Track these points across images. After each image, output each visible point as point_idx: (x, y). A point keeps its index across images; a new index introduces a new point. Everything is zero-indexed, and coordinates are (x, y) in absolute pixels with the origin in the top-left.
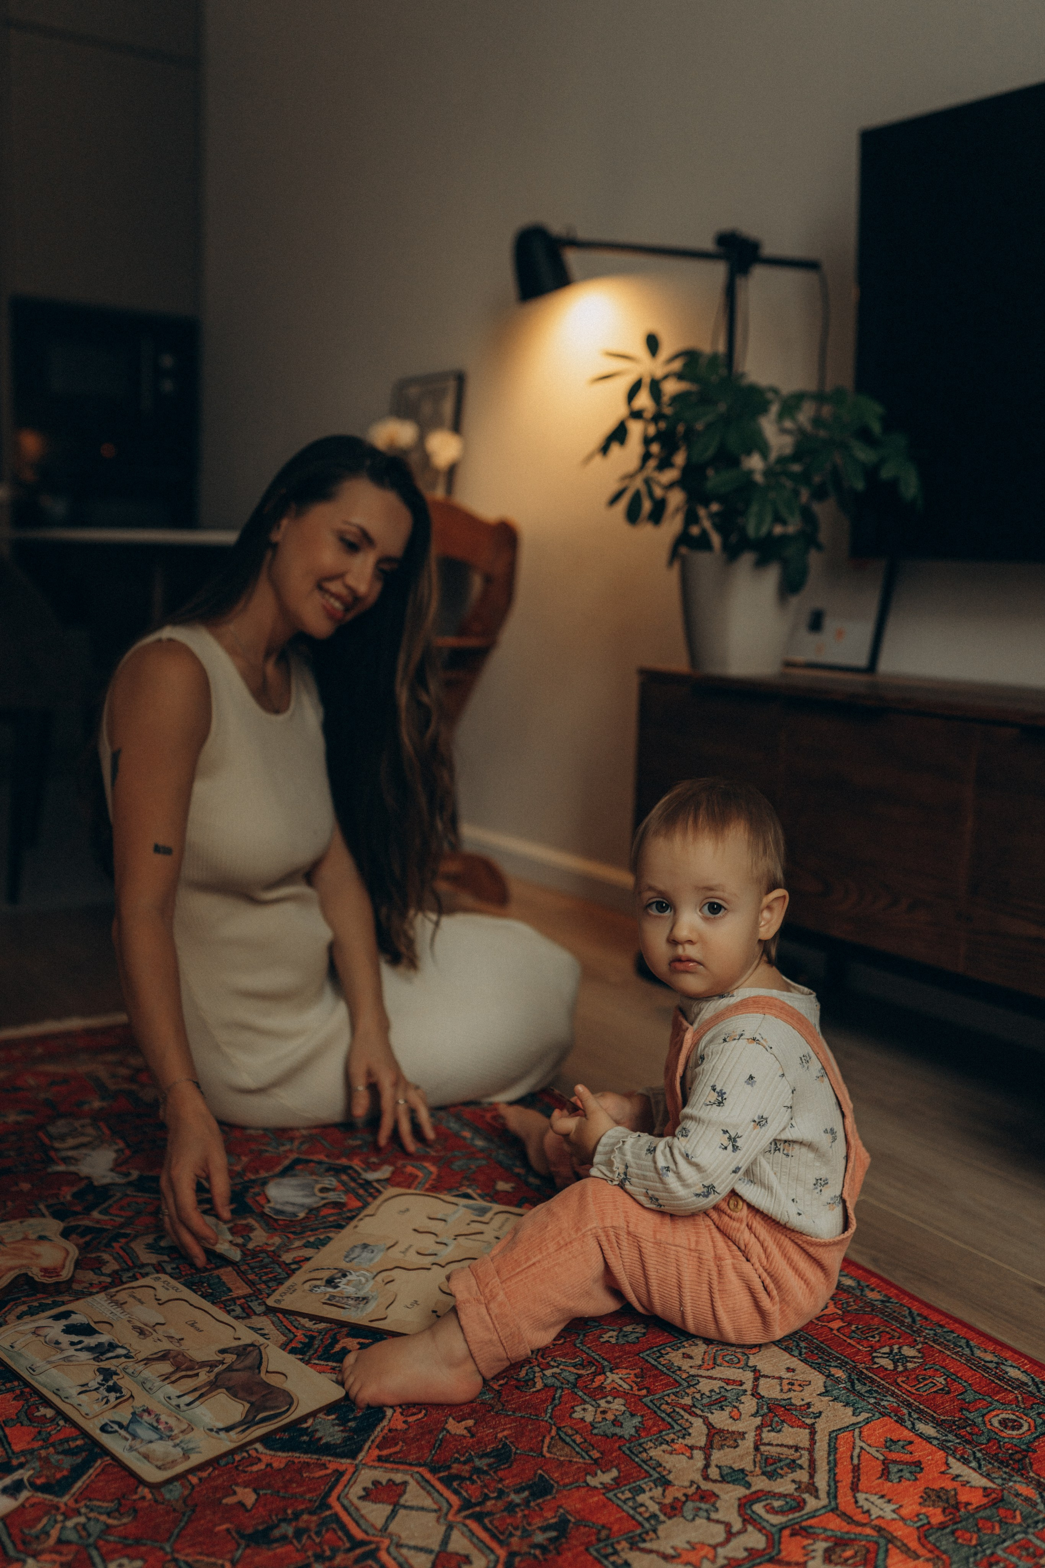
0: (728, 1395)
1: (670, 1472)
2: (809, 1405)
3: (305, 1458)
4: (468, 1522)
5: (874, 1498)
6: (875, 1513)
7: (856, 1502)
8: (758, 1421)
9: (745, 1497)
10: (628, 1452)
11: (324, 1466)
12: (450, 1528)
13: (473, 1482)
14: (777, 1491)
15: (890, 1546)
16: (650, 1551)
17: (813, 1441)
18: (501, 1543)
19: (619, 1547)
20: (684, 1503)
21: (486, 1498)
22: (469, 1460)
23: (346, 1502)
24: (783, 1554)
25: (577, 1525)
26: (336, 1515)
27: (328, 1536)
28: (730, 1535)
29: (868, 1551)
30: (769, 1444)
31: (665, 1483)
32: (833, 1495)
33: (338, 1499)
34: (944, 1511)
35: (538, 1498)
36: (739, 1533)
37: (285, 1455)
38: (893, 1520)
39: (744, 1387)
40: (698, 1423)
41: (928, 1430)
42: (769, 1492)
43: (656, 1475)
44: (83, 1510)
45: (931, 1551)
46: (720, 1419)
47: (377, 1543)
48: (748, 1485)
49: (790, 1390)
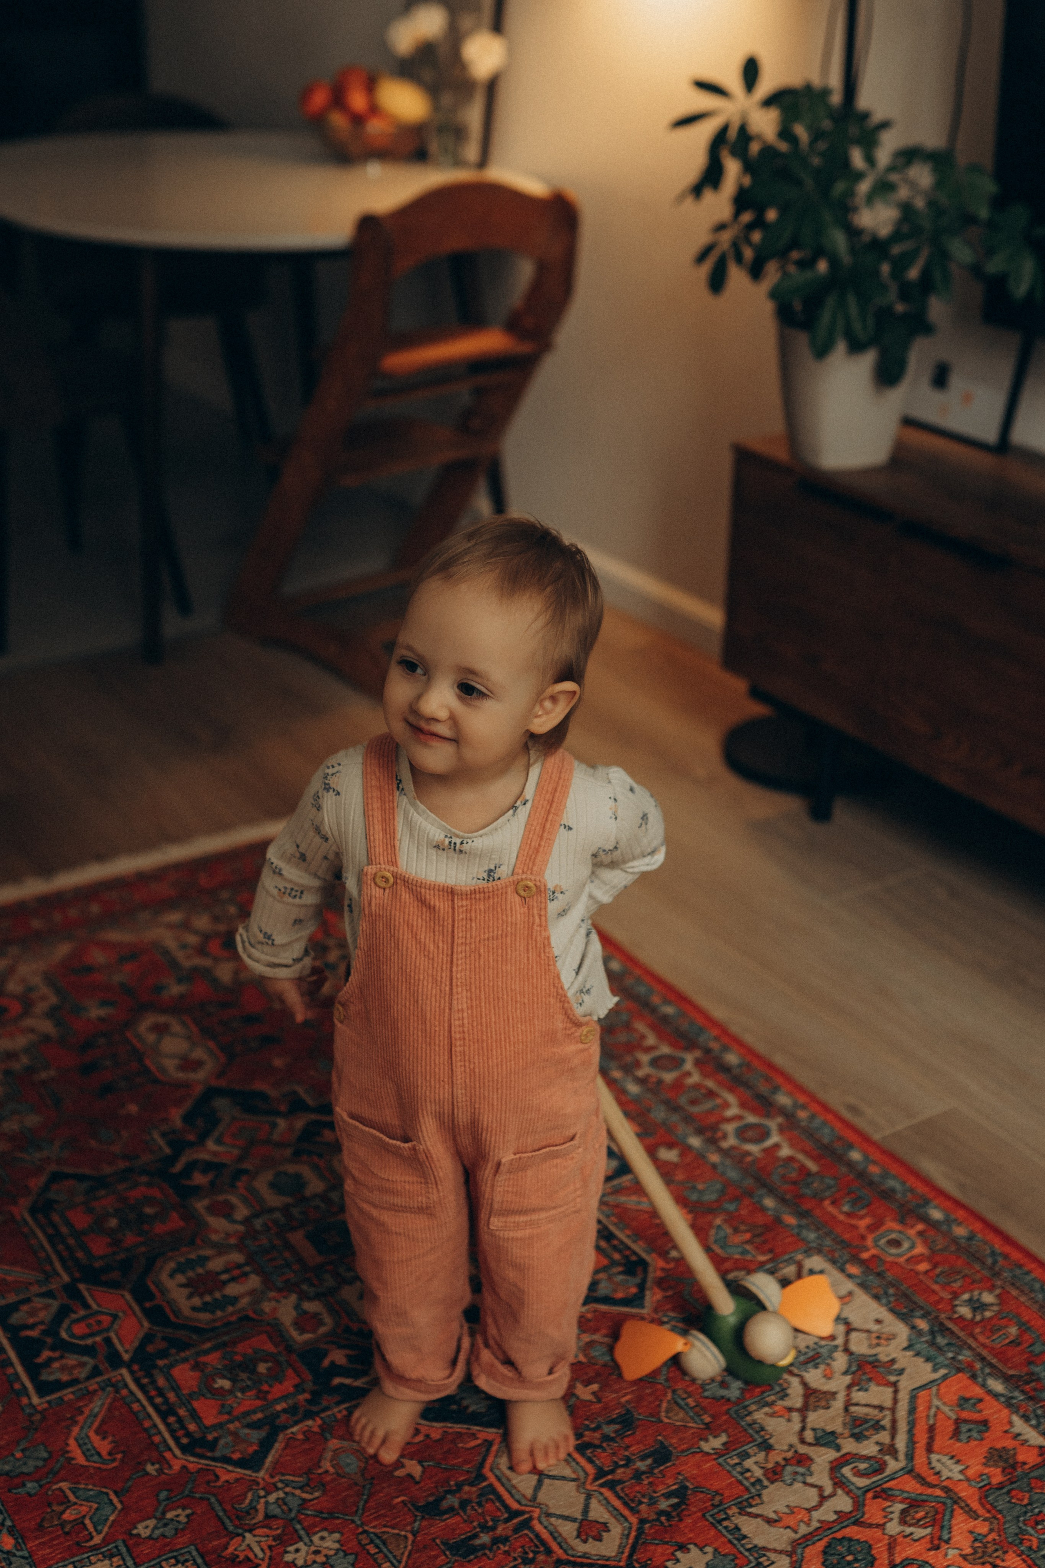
0: (822, 1350)
1: (771, 1436)
2: (893, 1361)
3: (458, 1428)
4: (603, 1490)
5: (945, 1459)
6: (945, 1474)
7: (930, 1463)
8: (848, 1379)
9: (836, 1460)
10: (735, 1416)
11: (474, 1436)
12: (589, 1497)
13: (604, 1450)
14: (864, 1453)
15: (955, 1507)
16: (757, 1516)
17: (895, 1401)
18: (631, 1509)
19: (730, 1512)
20: (784, 1466)
21: (617, 1466)
22: (598, 1428)
23: (498, 1473)
24: (866, 1516)
25: (695, 1492)
26: (491, 1485)
27: (488, 1506)
28: (823, 1499)
29: (937, 1513)
30: (857, 1404)
31: (766, 1447)
32: (910, 1456)
33: (491, 1470)
34: (1003, 1471)
35: (660, 1466)
36: (830, 1496)
37: (441, 1425)
38: (960, 1480)
39: (836, 1342)
40: (795, 1382)
41: (997, 1386)
42: (856, 1454)
43: (760, 1440)
44: (280, 1485)
45: (989, 1511)
46: (814, 1377)
47: (529, 1512)
48: (838, 1448)
49: (878, 1345)
